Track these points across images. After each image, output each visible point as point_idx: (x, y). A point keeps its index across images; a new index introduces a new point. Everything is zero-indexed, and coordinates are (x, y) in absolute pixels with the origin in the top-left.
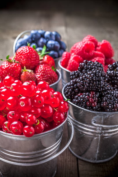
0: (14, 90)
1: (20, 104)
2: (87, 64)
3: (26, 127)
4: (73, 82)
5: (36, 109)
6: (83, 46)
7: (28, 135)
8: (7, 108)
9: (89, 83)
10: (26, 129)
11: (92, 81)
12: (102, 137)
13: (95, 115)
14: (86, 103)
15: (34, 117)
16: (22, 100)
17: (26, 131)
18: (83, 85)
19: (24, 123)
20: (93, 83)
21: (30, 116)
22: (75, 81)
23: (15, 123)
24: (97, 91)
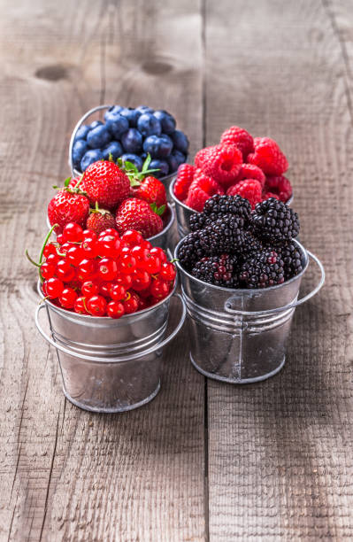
0: (89, 249)
1: (101, 270)
2: (218, 203)
3: (112, 304)
4: (193, 236)
5: (123, 276)
6: (217, 157)
7: (115, 316)
8: (80, 277)
9: (218, 241)
10: (112, 307)
11: (222, 236)
12: (246, 334)
13: (230, 295)
14: (213, 274)
15: (122, 289)
16: (104, 263)
17: (111, 310)
18: (208, 243)
19: (107, 297)
20: (225, 240)
21: (116, 287)
22: (197, 235)
23: (94, 298)
24: (232, 253)
